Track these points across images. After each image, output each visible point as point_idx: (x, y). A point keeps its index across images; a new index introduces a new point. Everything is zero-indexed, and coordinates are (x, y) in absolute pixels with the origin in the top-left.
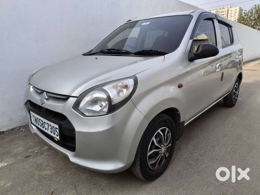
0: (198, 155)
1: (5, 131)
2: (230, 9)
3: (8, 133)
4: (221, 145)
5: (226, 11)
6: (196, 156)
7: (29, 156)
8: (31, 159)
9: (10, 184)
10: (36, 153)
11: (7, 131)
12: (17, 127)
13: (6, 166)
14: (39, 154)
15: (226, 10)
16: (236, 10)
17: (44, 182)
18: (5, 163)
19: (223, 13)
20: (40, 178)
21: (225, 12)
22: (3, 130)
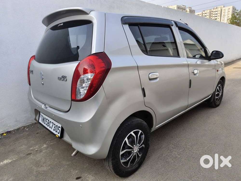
0: (176, 153)
1: (12, 131)
2: (223, 9)
3: (14, 132)
4: (199, 144)
5: (220, 11)
6: (174, 155)
7: (30, 154)
8: (31, 156)
9: (12, 179)
10: (36, 151)
11: (13, 131)
12: (22, 127)
13: (10, 163)
14: (38, 152)
15: (219, 9)
16: (229, 9)
17: (40, 177)
18: (9, 160)
19: (216, 13)
20: (37, 173)
21: (218, 11)
22: (10, 130)
